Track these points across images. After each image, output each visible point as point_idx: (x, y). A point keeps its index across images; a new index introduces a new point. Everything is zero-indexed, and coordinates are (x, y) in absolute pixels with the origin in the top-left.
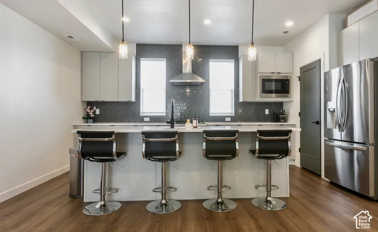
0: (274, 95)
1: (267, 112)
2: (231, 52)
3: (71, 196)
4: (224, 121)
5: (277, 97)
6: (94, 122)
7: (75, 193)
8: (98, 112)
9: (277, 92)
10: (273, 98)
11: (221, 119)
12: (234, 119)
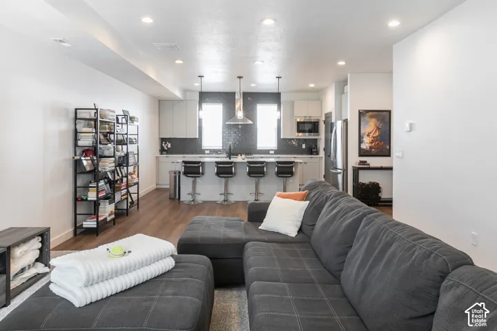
0: (307, 134)
1: (304, 146)
2: (275, 97)
3: (170, 198)
4: (269, 154)
5: (310, 135)
6: (167, 154)
7: (173, 196)
8: (169, 146)
9: (310, 131)
10: (307, 136)
11: (267, 152)
12: (277, 152)
